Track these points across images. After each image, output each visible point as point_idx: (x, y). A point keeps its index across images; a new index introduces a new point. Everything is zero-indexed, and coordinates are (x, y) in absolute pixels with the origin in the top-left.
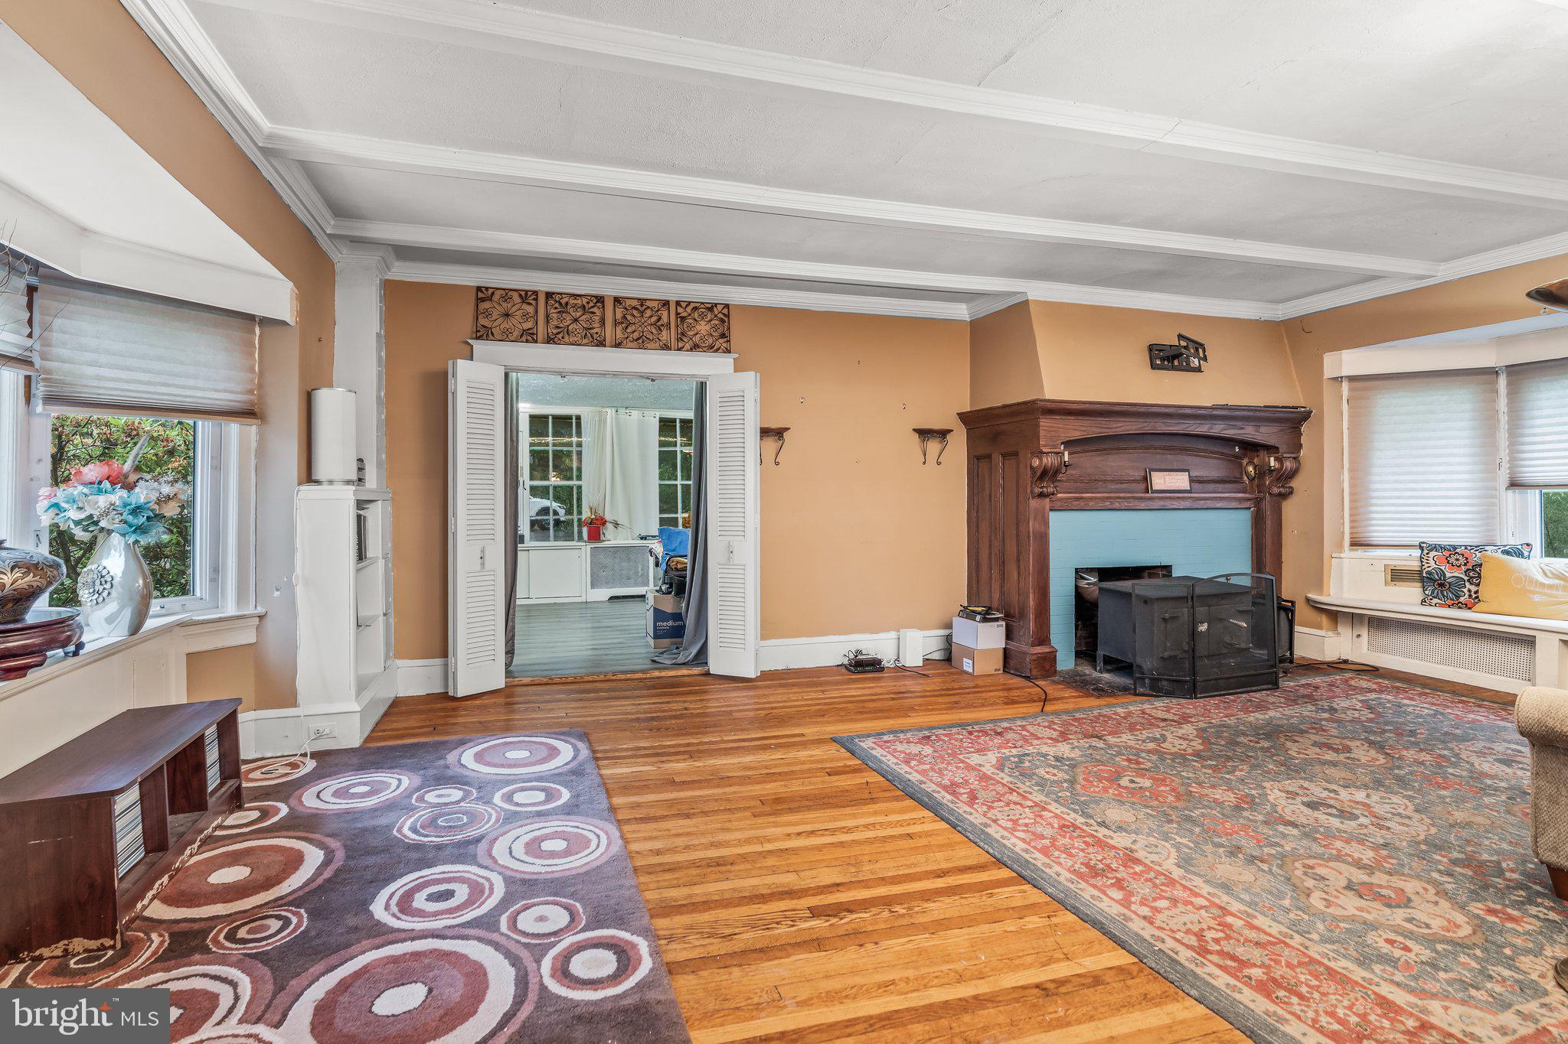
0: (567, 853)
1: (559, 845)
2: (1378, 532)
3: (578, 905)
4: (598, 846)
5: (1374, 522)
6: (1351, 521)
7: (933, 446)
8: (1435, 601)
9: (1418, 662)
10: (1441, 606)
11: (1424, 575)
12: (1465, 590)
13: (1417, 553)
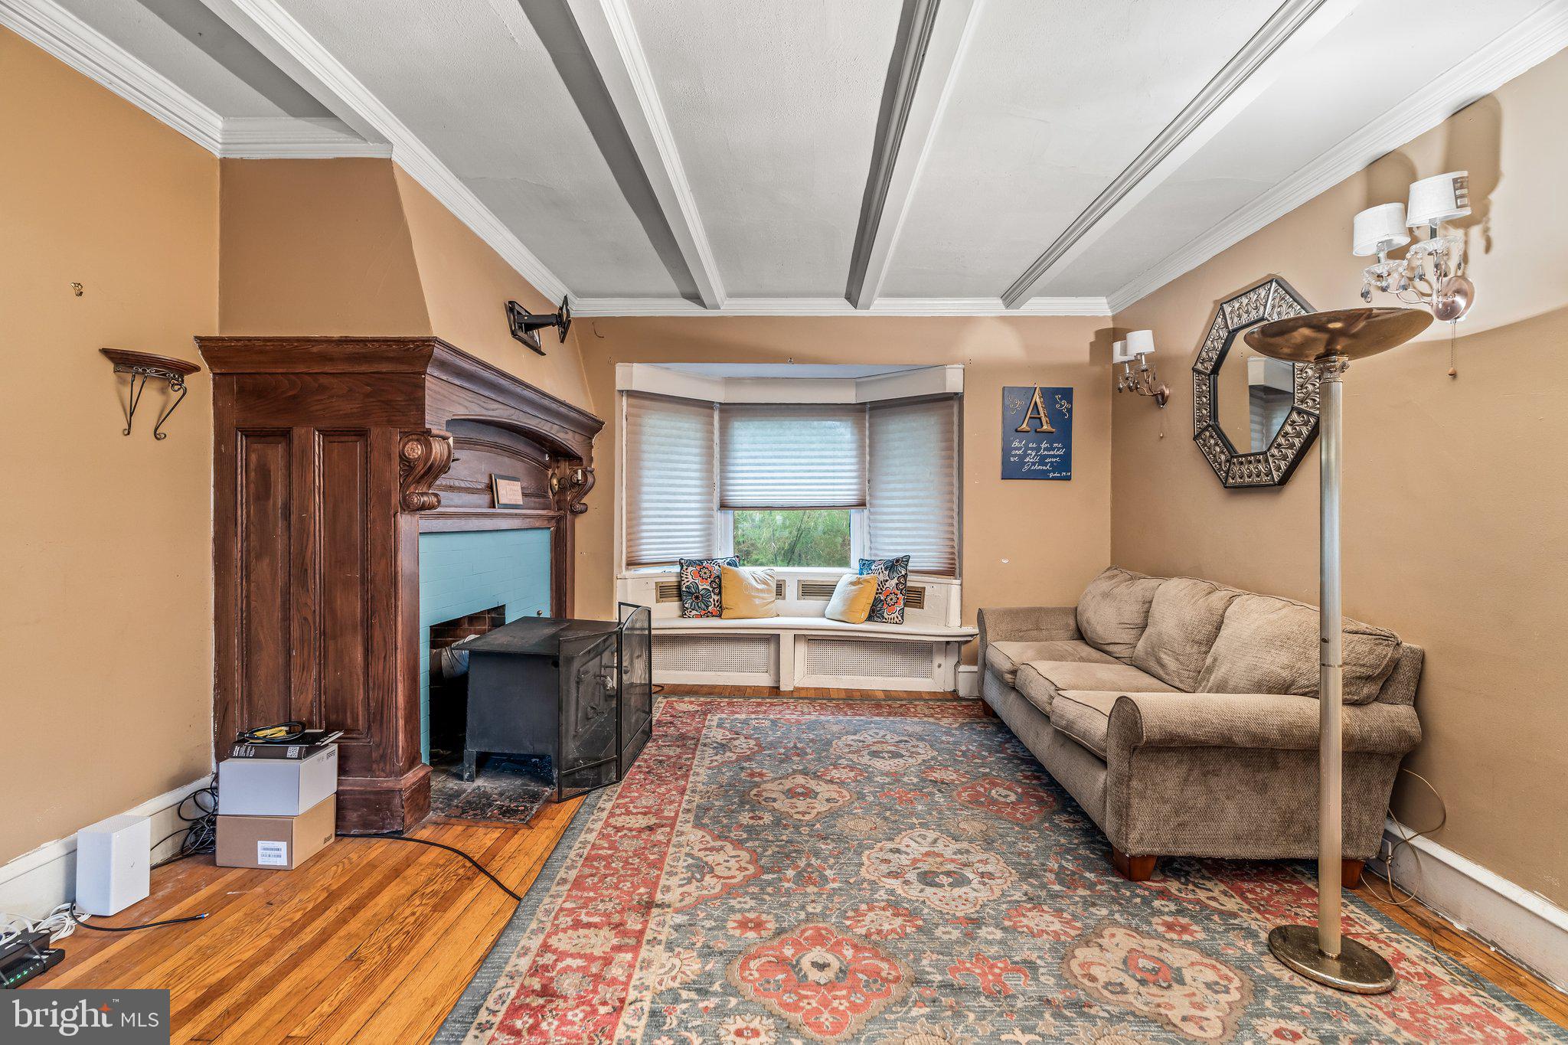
2: (648, 553)
5: (644, 541)
6: (628, 541)
7: (151, 398)
8: (694, 612)
9: (687, 672)
10: (697, 616)
11: (684, 589)
12: (711, 600)
13: (677, 569)
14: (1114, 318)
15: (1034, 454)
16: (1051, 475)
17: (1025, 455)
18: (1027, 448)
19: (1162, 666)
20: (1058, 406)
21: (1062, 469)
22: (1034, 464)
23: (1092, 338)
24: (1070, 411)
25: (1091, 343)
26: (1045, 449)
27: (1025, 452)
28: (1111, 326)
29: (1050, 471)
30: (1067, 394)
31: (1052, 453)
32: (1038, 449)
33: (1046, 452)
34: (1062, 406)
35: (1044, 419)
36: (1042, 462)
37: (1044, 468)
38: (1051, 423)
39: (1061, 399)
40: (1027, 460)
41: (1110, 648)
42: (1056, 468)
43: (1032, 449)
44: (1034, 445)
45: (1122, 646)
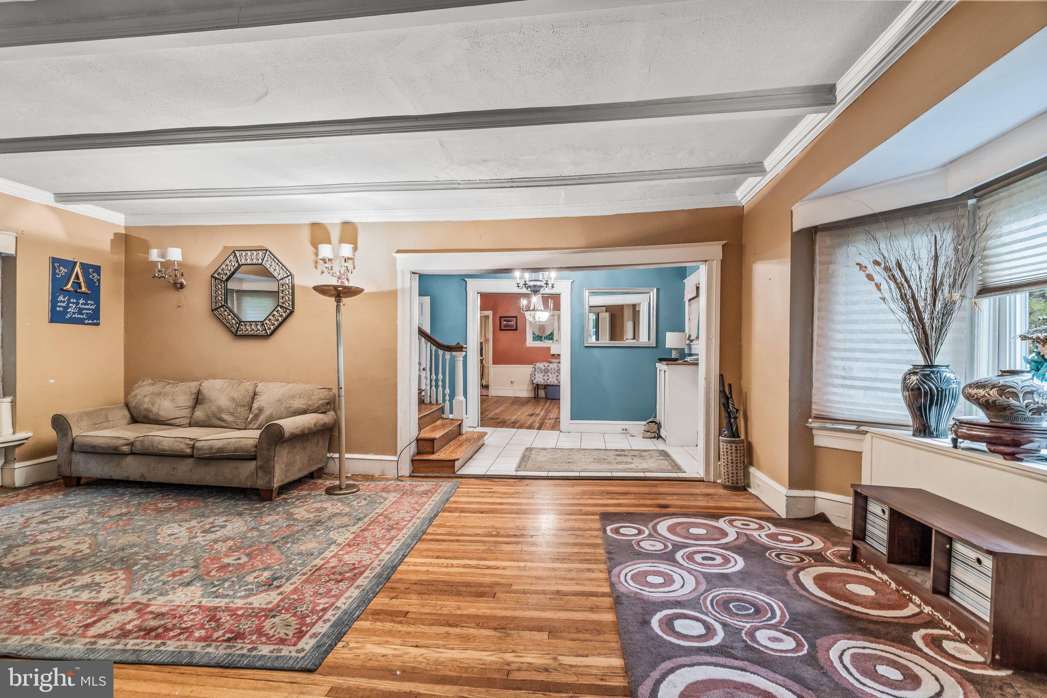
0: (646, 573)
1: (651, 579)
3: (636, 548)
4: (626, 574)
14: (126, 228)
15: (74, 307)
16: (86, 322)
17: (68, 307)
18: (69, 302)
19: (224, 421)
20: (91, 276)
21: (94, 318)
22: (74, 313)
23: (112, 237)
24: (99, 280)
25: (112, 240)
26: (82, 304)
27: (68, 304)
28: (123, 232)
29: (86, 319)
30: (97, 269)
31: (87, 307)
32: (77, 303)
33: (83, 306)
34: (93, 277)
35: (83, 284)
36: (80, 312)
37: (82, 316)
38: (87, 287)
39: (93, 272)
40: (69, 310)
41: (172, 421)
42: (90, 317)
43: (73, 303)
44: (75, 301)
45: (183, 419)
